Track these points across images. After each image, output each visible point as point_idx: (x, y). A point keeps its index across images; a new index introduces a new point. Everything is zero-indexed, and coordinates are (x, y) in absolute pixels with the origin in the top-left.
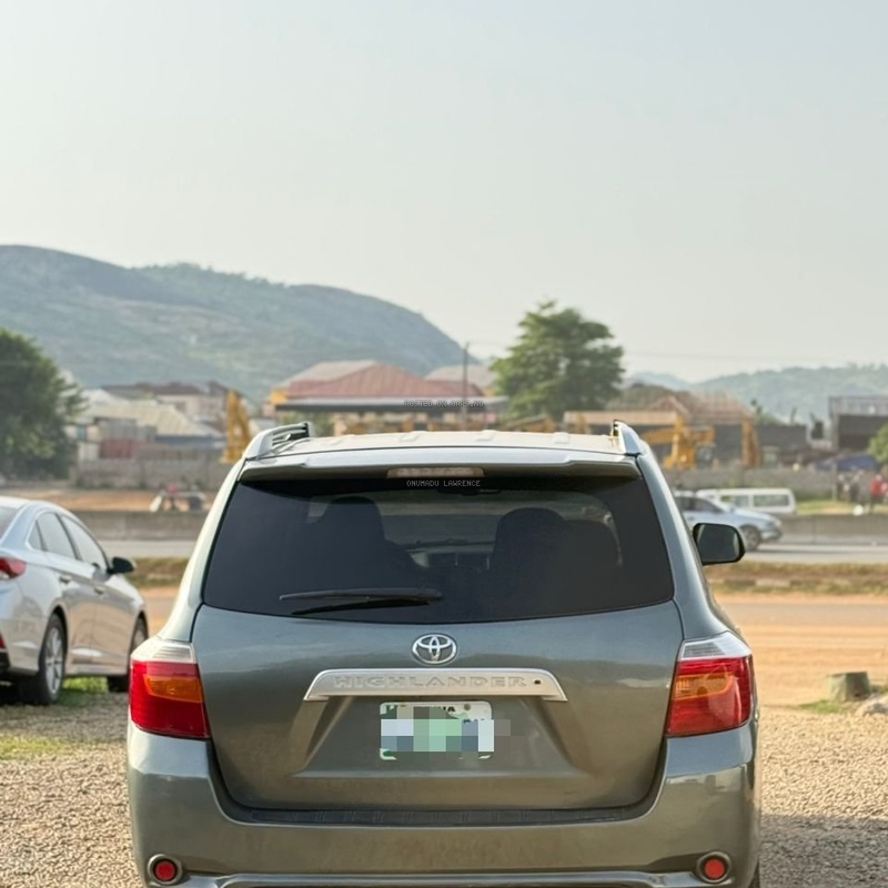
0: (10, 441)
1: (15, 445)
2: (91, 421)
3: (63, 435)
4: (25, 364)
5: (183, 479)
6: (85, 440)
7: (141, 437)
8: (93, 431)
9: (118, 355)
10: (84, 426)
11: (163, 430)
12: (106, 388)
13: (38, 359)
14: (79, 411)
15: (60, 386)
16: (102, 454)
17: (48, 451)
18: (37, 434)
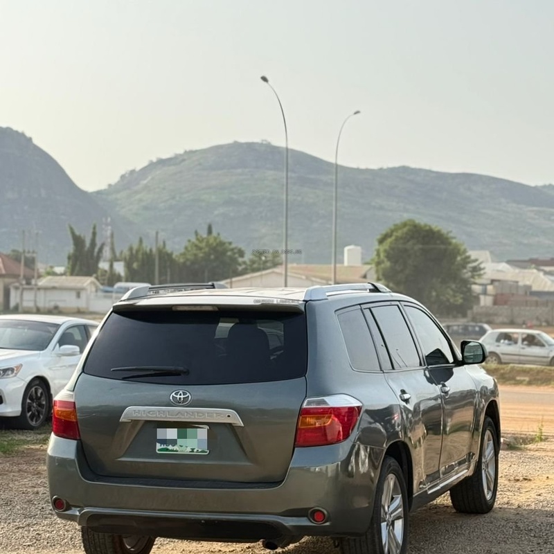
0: (434, 294)
1: (438, 296)
2: (489, 282)
3: (470, 290)
4: (442, 247)
5: (537, 319)
6: (485, 293)
7: (521, 292)
8: (490, 288)
9: (526, 241)
10: (484, 285)
11: (535, 288)
12: (509, 262)
13: (450, 244)
14: (480, 276)
15: (467, 260)
16: (495, 303)
17: (459, 300)
18: (452, 290)
